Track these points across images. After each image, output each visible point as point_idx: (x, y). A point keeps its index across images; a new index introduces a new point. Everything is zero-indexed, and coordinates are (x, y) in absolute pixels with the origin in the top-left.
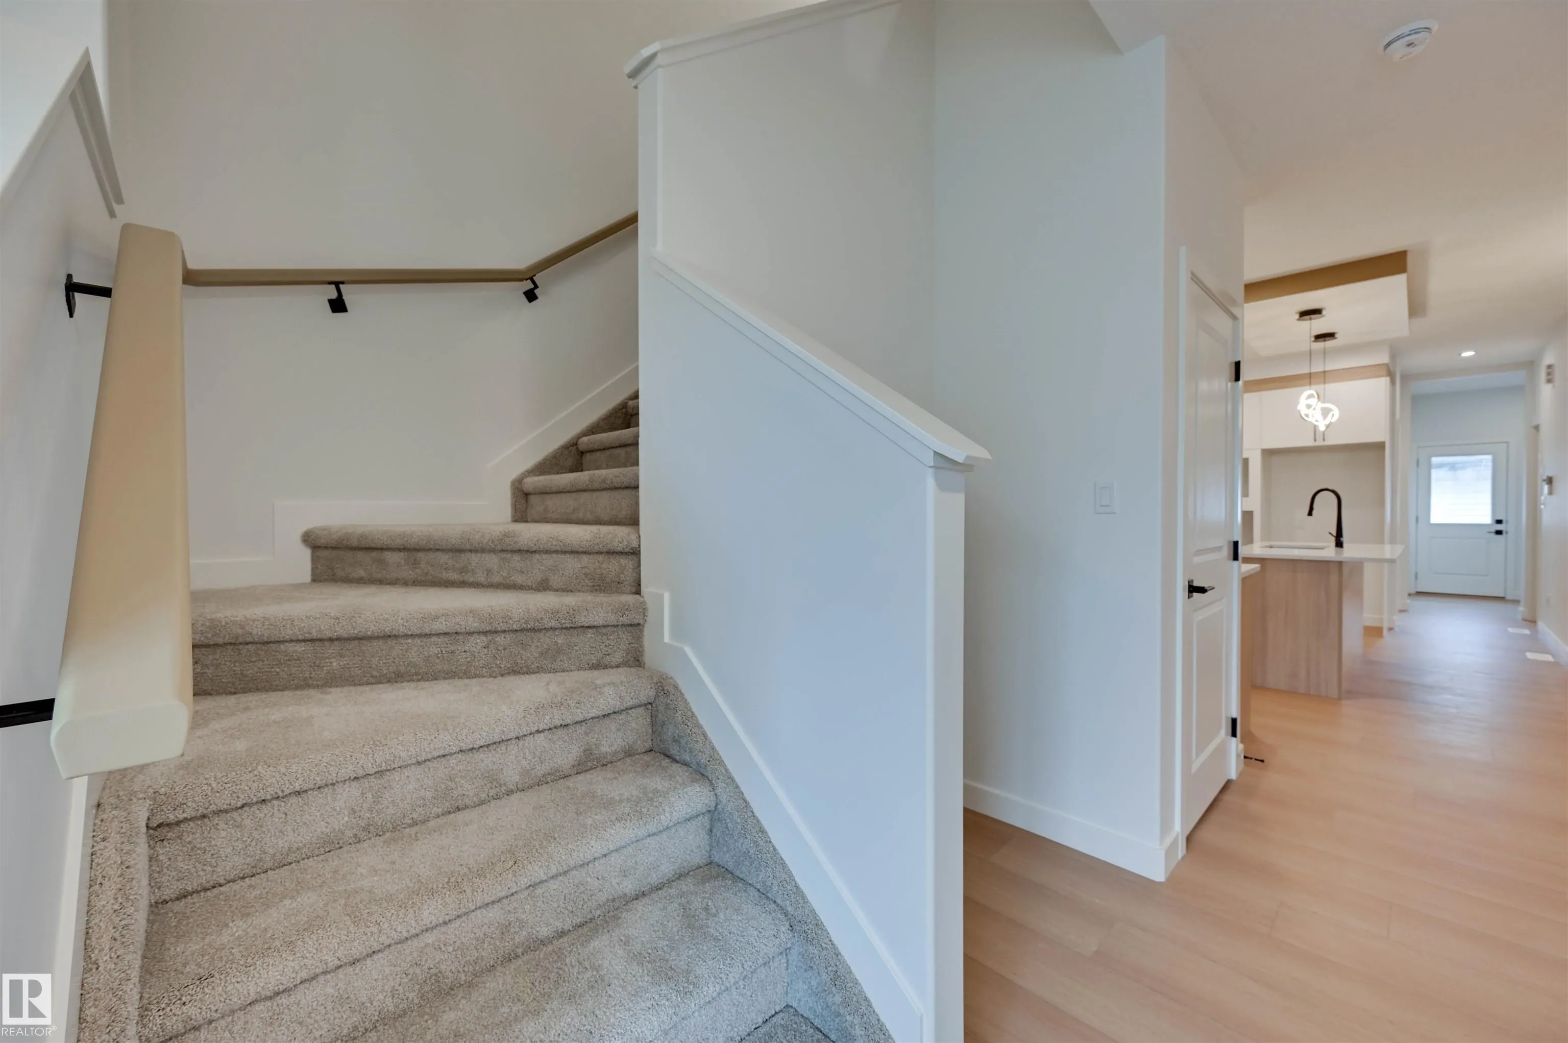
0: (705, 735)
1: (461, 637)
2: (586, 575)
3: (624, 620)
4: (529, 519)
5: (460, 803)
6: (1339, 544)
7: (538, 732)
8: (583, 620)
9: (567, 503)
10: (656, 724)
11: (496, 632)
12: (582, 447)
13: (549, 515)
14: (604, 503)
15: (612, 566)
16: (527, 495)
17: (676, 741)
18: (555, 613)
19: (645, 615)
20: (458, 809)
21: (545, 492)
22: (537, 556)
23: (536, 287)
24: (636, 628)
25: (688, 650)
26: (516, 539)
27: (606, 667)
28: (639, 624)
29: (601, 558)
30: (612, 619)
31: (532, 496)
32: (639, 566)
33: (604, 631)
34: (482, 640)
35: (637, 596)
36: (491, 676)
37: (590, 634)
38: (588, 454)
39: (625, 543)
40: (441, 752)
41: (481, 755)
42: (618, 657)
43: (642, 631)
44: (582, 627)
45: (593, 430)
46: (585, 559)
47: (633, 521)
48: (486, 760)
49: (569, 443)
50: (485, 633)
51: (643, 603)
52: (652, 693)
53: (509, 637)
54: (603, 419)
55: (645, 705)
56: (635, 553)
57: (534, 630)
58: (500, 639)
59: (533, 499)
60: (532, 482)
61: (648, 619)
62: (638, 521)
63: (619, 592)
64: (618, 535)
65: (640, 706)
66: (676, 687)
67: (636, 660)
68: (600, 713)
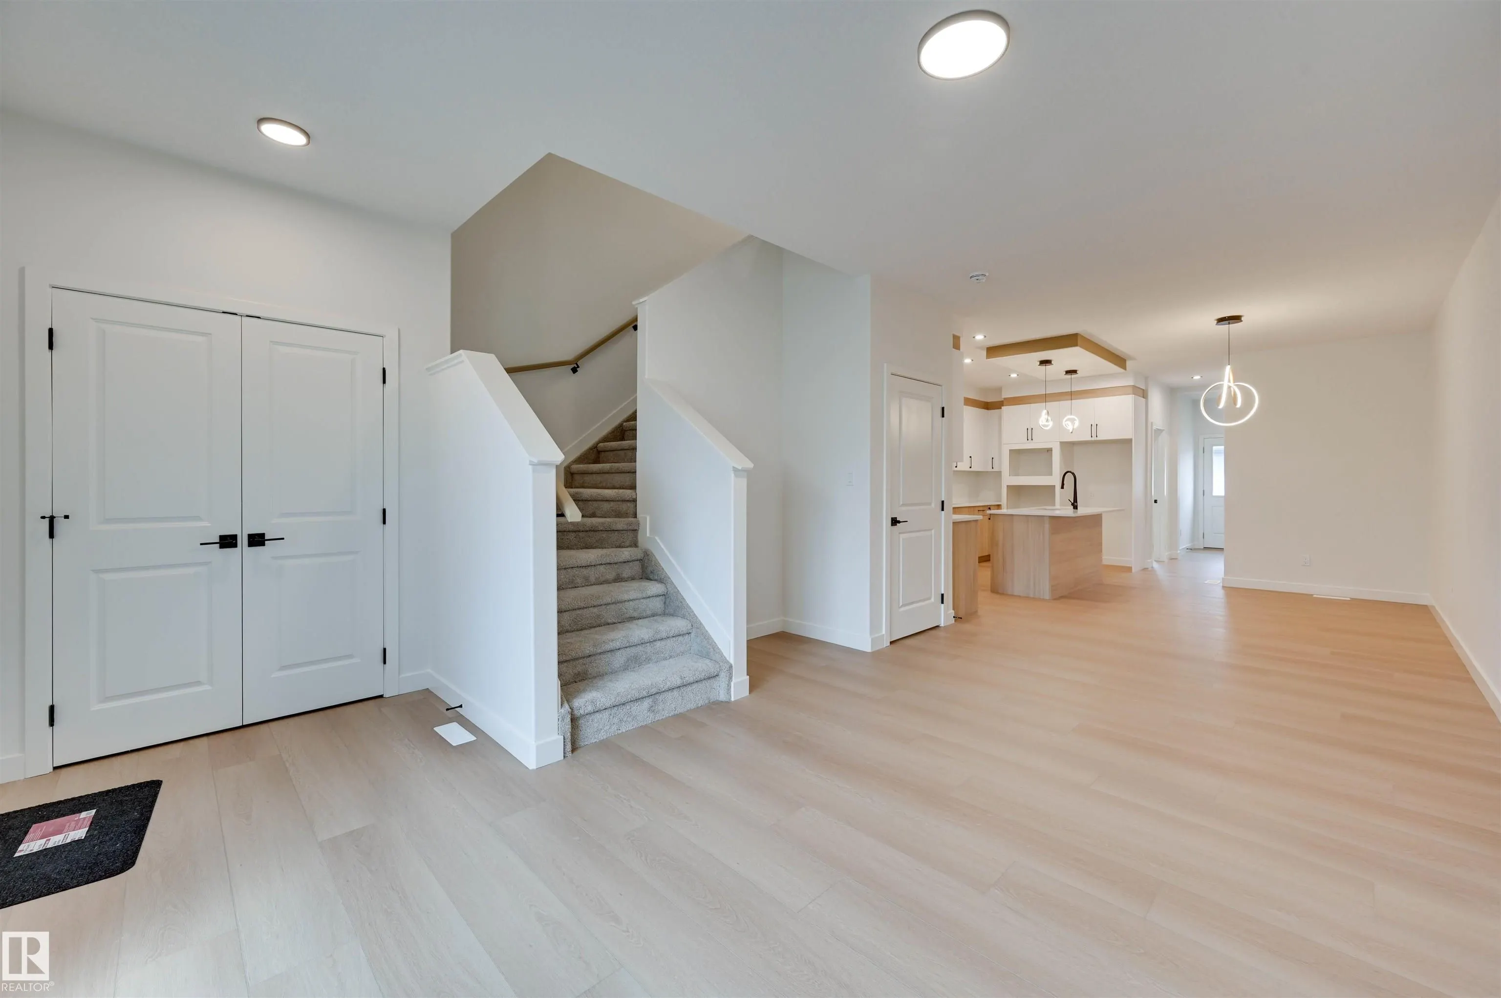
0: (663, 569)
1: (565, 533)
2: (612, 510)
3: (630, 528)
4: (573, 487)
5: (576, 586)
6: (1075, 507)
7: (601, 564)
8: (614, 528)
9: (598, 478)
10: (644, 568)
11: (579, 531)
12: (599, 449)
13: (586, 485)
14: (618, 479)
15: (624, 507)
16: (572, 474)
17: (652, 572)
18: (603, 523)
19: (639, 526)
20: (576, 587)
21: (584, 473)
22: (590, 502)
23: (578, 367)
24: (635, 531)
25: (656, 538)
26: (581, 495)
27: (622, 547)
28: (636, 530)
29: (619, 503)
30: (625, 527)
31: (575, 475)
32: (636, 506)
33: (622, 532)
34: (573, 535)
35: (635, 519)
36: (577, 549)
37: (616, 533)
38: (603, 453)
39: (630, 496)
40: (572, 566)
41: (583, 570)
42: (627, 543)
43: (637, 533)
44: (613, 530)
45: (605, 439)
46: (612, 503)
47: (633, 487)
48: (585, 572)
49: (593, 446)
50: (575, 532)
51: (638, 521)
52: (642, 555)
53: (584, 533)
54: (610, 433)
55: (640, 560)
56: (634, 501)
57: (594, 531)
58: (581, 534)
59: (577, 477)
60: (576, 467)
61: (640, 528)
62: (636, 487)
63: (628, 517)
64: (627, 493)
65: (637, 560)
66: (652, 553)
67: (635, 544)
68: (623, 561)
